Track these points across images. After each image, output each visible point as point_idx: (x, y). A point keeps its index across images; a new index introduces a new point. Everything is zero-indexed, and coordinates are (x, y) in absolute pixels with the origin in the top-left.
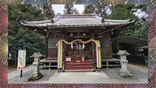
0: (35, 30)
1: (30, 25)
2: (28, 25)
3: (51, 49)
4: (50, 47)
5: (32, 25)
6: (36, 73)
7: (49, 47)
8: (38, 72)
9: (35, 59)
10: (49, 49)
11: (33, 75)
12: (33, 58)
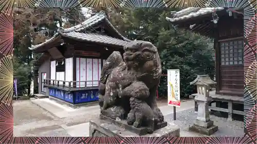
0: (191, 26)
1: (182, 18)
2: (177, 19)
3: (229, 67)
4: (227, 63)
5: (185, 16)
6: (204, 119)
7: (223, 64)
8: (208, 119)
9: (199, 89)
10: (225, 67)
11: (197, 122)
12: (196, 86)
